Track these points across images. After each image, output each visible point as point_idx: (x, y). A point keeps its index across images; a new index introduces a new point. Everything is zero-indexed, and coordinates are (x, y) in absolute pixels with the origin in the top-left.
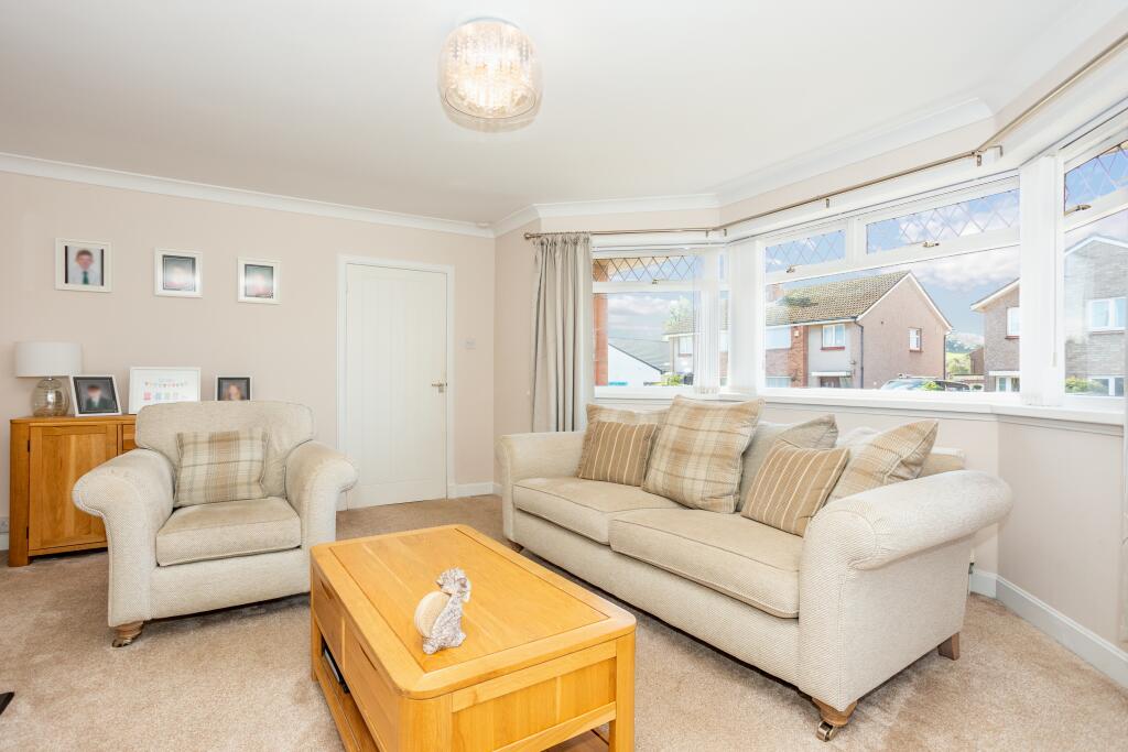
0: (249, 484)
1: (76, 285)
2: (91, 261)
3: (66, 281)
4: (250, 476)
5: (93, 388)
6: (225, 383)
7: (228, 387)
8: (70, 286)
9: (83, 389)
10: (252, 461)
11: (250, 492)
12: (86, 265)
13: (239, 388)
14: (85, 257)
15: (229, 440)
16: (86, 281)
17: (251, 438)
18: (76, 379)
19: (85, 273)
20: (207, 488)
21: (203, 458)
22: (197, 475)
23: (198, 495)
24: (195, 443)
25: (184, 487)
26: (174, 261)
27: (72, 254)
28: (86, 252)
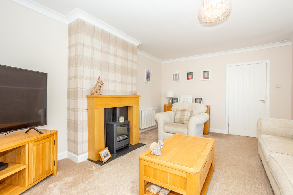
0: (186, 121)
2: (177, 76)
4: (186, 119)
5: (175, 99)
6: (197, 99)
9: (174, 100)
10: (187, 116)
11: (186, 122)
12: (176, 77)
15: (184, 111)
16: (176, 80)
17: (188, 111)
18: (172, 98)
19: (176, 78)
20: (178, 120)
21: (179, 114)
22: (178, 117)
23: (177, 121)
24: (178, 111)
25: (175, 119)
26: (189, 73)
27: (174, 75)
28: (176, 75)
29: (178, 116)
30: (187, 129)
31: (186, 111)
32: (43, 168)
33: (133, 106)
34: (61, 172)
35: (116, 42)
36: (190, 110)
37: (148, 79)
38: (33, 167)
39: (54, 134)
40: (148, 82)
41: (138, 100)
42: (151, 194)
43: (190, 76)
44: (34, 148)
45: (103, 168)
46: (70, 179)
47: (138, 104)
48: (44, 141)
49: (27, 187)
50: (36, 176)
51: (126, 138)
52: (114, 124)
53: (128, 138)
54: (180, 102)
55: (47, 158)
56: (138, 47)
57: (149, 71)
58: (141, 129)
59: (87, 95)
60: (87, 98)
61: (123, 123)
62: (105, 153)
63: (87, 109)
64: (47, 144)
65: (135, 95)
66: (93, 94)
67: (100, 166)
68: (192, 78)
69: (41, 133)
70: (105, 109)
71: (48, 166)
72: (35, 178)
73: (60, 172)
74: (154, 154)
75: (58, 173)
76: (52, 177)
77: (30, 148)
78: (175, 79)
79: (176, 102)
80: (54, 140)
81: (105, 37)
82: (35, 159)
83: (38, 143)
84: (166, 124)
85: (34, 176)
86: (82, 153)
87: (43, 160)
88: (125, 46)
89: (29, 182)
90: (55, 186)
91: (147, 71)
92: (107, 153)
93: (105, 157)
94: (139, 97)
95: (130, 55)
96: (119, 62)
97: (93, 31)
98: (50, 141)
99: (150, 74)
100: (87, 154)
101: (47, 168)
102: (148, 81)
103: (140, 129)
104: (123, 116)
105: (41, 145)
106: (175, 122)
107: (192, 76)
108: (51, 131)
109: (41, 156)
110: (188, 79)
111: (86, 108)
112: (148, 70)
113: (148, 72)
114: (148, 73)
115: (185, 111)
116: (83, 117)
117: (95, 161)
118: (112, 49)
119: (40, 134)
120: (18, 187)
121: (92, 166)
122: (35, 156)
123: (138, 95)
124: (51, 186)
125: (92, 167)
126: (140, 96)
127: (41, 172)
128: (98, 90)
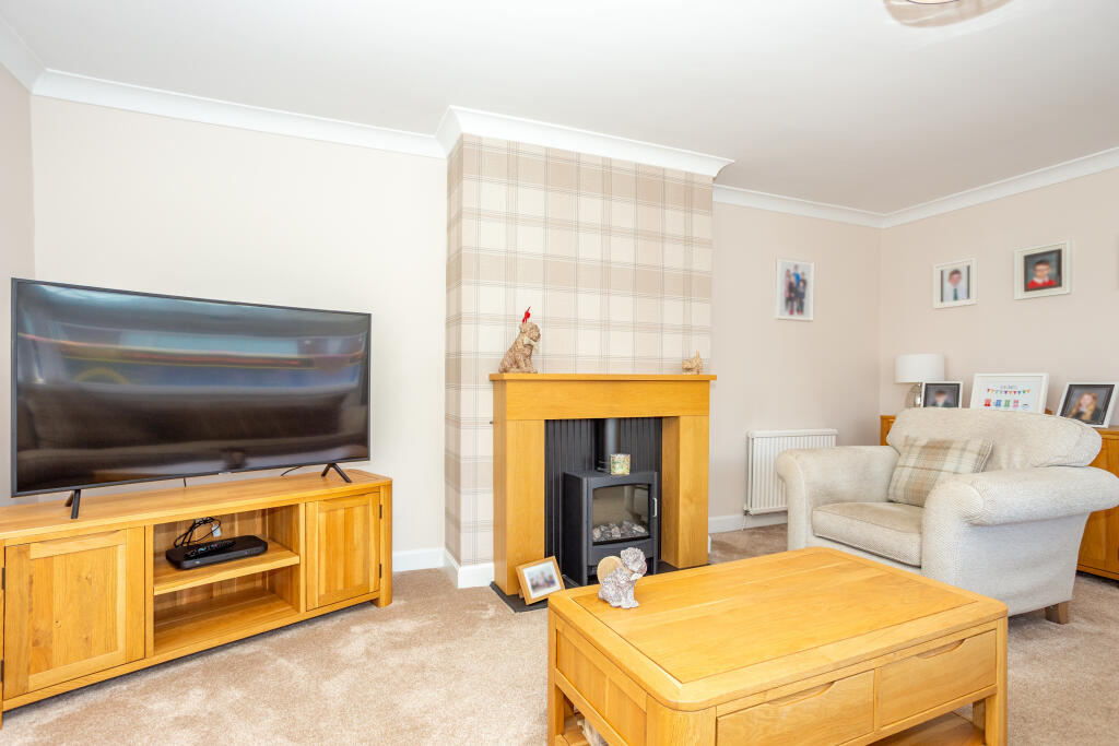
1: (950, 303)
2: (960, 278)
3: (942, 300)
5: (941, 393)
6: (1077, 392)
7: (1081, 396)
8: (946, 304)
9: (932, 394)
10: (954, 472)
12: (955, 282)
13: (1094, 398)
14: (955, 276)
15: (941, 448)
16: (956, 298)
17: (964, 450)
18: (927, 385)
19: (955, 291)
20: (905, 489)
21: (912, 461)
22: (904, 476)
23: (900, 495)
24: (912, 446)
25: (893, 484)
26: (1040, 259)
27: (946, 276)
28: (956, 272)
29: (906, 472)
30: (916, 537)
31: (951, 451)
32: (347, 578)
33: (677, 417)
34: (402, 602)
35: (607, 178)
36: (975, 446)
37: (796, 305)
38: (316, 565)
39: (379, 487)
40: (796, 316)
41: (707, 395)
42: (584, 743)
43: (1043, 273)
44: (322, 517)
45: (514, 622)
46: (406, 626)
47: (703, 408)
48: (347, 503)
49: (303, 615)
50: (326, 592)
51: (639, 535)
52: (585, 480)
53: (649, 537)
54: (967, 405)
55: (359, 554)
56: (714, 179)
57: (799, 272)
58: (752, 513)
59: (491, 376)
60: (491, 385)
61: (624, 477)
62: (542, 573)
63: (492, 420)
64: (358, 512)
65: (689, 373)
66: (505, 371)
67: (513, 612)
68: (1055, 282)
69: (347, 481)
70: (547, 421)
71: (363, 576)
72: (323, 596)
73: (400, 599)
74: (605, 601)
75: (395, 603)
76: (373, 609)
77: (309, 514)
78: (951, 295)
79: (946, 405)
80: (381, 507)
81: (563, 173)
82: (324, 547)
83: (331, 505)
84: (828, 498)
85: (323, 592)
86: (475, 562)
87: (345, 554)
88: (650, 187)
89: (309, 604)
90: (366, 631)
91: (788, 271)
92: (551, 577)
93: (535, 587)
94: (712, 382)
95: (674, 220)
96: (623, 252)
97: (513, 164)
98: (366, 505)
99: (805, 282)
100: (491, 565)
101: (358, 580)
102: (792, 312)
103: (746, 513)
104: (625, 453)
105: (341, 513)
106: (891, 497)
107: (1053, 271)
108: (377, 478)
109: (339, 542)
110: (1030, 286)
111: (490, 415)
112: (796, 267)
113: (797, 276)
114: (793, 279)
115: (948, 448)
116: (478, 445)
117: (507, 594)
118: (590, 208)
119: (344, 482)
120: (289, 607)
121: (490, 606)
122: (323, 538)
123: (704, 373)
124: (356, 629)
125: (488, 609)
126: (715, 378)
127: (340, 586)
128: (521, 358)
